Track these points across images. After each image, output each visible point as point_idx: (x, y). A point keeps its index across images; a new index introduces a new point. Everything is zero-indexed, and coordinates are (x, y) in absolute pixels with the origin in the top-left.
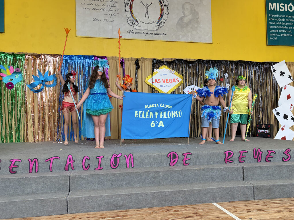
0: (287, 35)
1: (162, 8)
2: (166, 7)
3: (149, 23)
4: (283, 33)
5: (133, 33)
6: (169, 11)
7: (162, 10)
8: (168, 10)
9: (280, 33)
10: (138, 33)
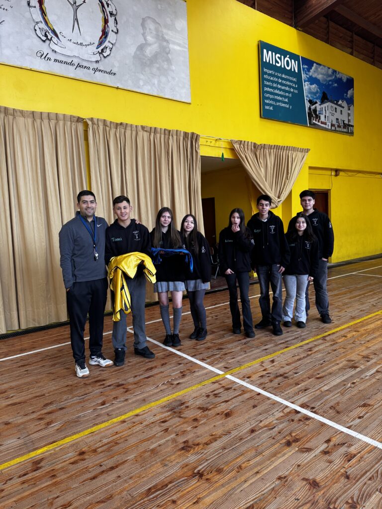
0: (283, 105)
1: (105, 17)
2: (113, 18)
3: (81, 44)
4: (279, 101)
5: (49, 59)
6: (118, 26)
7: (106, 21)
8: (117, 23)
9: (277, 101)
10: (61, 62)
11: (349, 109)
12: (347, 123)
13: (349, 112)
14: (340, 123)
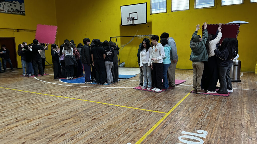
11: (21, 5)
12: (20, 10)
13: (21, 6)
14: (14, 10)
